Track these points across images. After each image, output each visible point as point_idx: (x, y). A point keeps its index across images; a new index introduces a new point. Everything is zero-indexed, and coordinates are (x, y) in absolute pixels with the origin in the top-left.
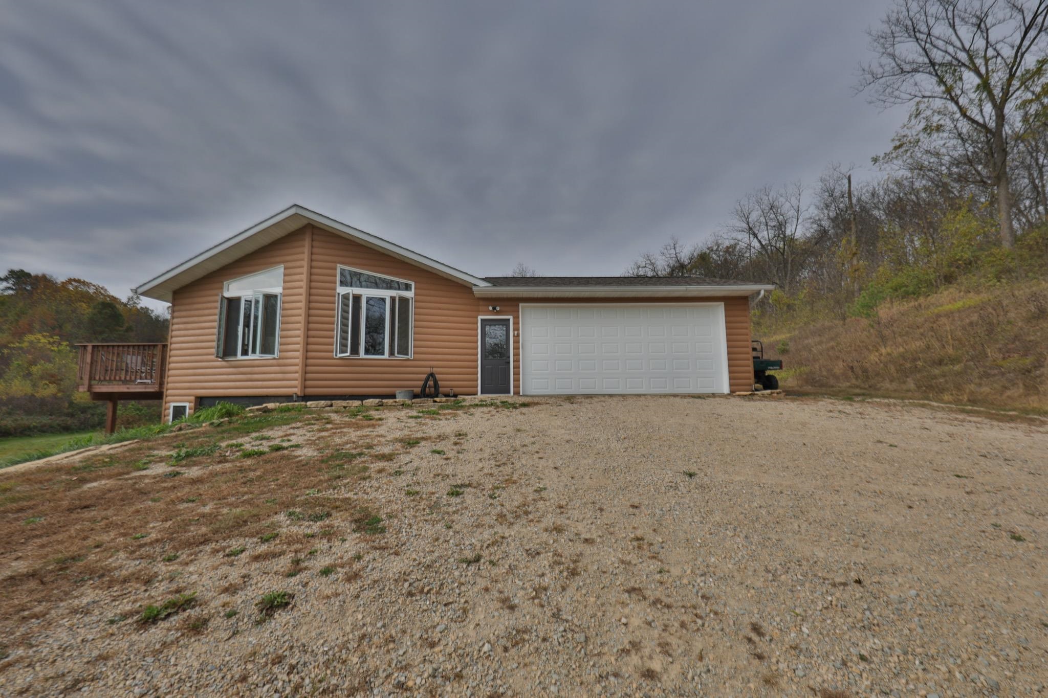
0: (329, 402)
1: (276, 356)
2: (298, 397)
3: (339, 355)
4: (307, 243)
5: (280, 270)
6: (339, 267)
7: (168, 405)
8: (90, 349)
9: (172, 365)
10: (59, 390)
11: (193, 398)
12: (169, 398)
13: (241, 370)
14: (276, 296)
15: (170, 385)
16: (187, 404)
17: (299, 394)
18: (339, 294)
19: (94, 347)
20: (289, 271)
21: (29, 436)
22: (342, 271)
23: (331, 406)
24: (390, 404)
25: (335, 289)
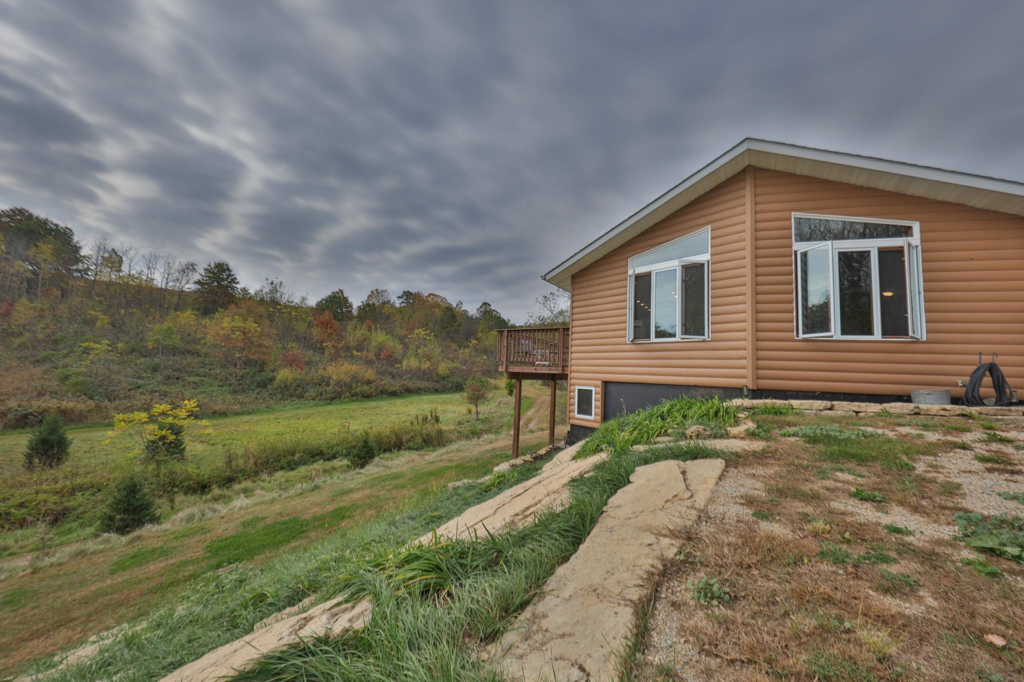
0: (828, 404)
1: (706, 337)
2: (749, 390)
3: (801, 336)
4: (748, 191)
5: (706, 233)
6: (794, 215)
7: (572, 387)
8: (506, 333)
9: (574, 349)
10: (432, 365)
11: (599, 383)
12: (573, 381)
13: (657, 354)
14: (702, 265)
15: (573, 368)
16: (593, 389)
17: (751, 387)
18: (796, 252)
19: (508, 331)
20: (718, 232)
21: (420, 394)
22: (799, 221)
23: (831, 409)
24: (934, 412)
25: (791, 246)
